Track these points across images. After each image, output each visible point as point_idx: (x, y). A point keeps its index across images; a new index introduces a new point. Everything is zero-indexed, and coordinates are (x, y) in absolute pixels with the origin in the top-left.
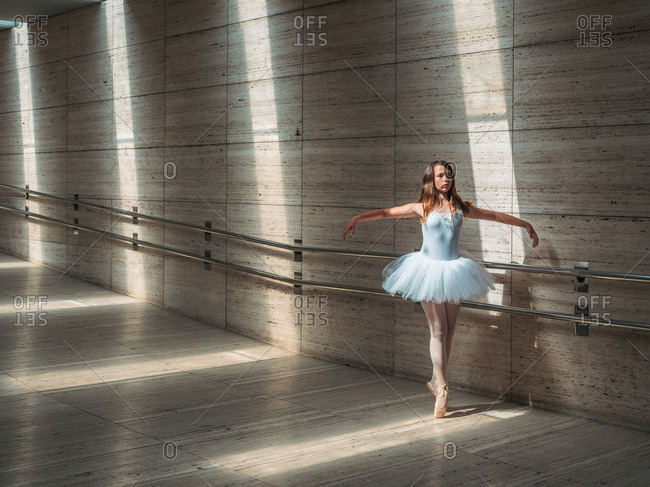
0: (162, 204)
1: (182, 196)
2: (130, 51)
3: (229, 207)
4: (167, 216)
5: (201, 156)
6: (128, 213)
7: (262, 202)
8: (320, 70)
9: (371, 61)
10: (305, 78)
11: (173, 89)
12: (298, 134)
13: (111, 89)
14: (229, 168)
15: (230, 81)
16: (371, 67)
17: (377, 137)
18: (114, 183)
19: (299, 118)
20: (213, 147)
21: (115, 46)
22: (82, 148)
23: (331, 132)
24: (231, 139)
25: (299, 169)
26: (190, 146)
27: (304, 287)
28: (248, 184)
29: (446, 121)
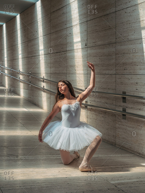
0: (50, 75)
1: (55, 72)
2: (42, 20)
3: (67, 75)
4: (52, 79)
5: (60, 56)
6: (42, 78)
7: (77, 73)
8: (92, 18)
9: (108, 12)
10: (88, 22)
11: (52, 32)
12: (86, 45)
13: (38, 34)
14: (67, 60)
15: (67, 27)
16: (108, 14)
17: (110, 44)
18: (39, 68)
19: (86, 39)
20: (63, 53)
21: (39, 18)
22: (31, 56)
23: (96, 43)
24: (68, 49)
25: (86, 59)
26: (57, 53)
27: (88, 107)
28: (72, 66)
29: (133, 35)
